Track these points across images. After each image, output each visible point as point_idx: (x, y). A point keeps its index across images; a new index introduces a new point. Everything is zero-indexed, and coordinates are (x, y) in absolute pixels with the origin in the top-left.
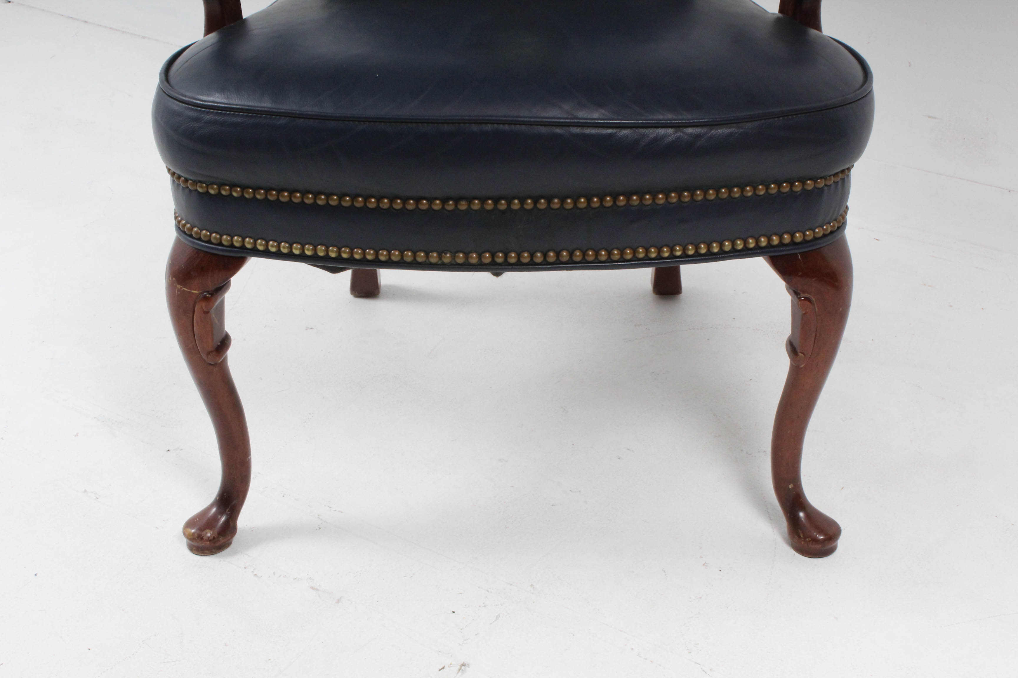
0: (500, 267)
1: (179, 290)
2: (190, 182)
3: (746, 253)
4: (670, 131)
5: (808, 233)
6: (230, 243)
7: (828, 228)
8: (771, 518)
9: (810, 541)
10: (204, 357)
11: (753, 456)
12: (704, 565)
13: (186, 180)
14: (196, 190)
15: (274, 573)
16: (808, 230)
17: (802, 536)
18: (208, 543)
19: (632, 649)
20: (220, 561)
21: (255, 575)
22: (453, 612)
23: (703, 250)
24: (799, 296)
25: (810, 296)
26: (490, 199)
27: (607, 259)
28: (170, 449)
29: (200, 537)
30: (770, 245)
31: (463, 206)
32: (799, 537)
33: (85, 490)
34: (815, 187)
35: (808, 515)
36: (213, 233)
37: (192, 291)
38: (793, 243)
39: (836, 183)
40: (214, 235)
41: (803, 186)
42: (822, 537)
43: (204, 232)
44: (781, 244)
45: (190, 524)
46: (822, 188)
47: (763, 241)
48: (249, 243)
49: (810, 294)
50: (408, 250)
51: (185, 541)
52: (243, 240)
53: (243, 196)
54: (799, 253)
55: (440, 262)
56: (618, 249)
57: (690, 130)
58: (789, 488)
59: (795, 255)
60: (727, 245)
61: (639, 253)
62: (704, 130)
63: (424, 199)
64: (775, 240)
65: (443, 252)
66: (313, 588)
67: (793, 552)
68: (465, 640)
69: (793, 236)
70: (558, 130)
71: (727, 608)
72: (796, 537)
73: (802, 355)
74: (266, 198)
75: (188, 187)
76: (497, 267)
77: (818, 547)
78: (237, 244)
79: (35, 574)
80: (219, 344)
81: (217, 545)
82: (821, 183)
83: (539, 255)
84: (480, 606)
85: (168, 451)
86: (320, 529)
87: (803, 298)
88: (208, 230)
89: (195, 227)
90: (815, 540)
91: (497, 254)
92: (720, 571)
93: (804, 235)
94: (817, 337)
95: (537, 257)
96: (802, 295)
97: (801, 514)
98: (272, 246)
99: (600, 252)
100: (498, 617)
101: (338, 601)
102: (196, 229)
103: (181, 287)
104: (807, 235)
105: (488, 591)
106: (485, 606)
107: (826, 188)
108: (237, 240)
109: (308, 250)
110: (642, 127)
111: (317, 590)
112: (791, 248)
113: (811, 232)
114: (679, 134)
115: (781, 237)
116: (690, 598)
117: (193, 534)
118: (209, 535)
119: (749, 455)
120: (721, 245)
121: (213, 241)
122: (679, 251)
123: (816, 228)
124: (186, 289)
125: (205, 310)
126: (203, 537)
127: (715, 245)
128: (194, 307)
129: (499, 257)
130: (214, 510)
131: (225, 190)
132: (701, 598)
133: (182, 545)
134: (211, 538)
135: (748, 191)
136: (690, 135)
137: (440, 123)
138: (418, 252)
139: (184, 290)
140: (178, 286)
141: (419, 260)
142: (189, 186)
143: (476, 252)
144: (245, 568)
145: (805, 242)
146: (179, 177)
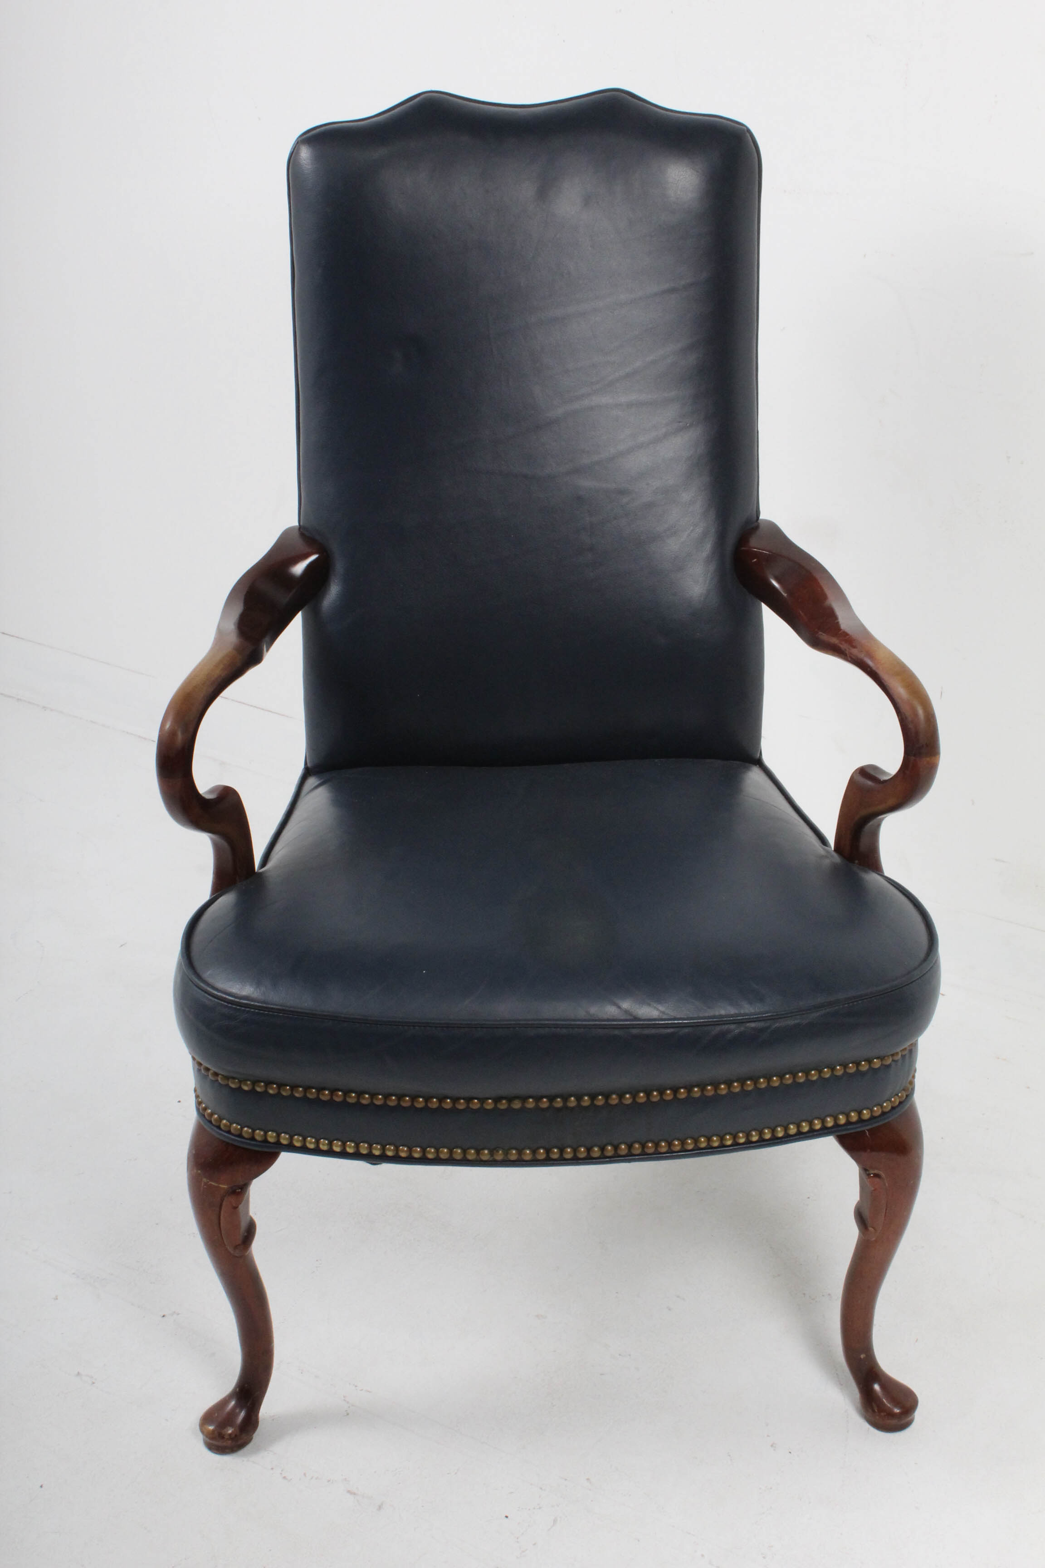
0: (556, 1162)
1: (206, 1184)
2: (220, 1076)
3: (813, 1134)
4: (733, 1027)
5: (875, 1109)
6: (263, 1138)
7: (896, 1100)
8: (841, 1384)
9: (885, 1416)
10: (231, 1250)
11: (816, 1301)
12: (772, 1446)
13: (216, 1074)
14: (227, 1085)
15: (305, 1474)
16: (875, 1106)
17: (876, 1411)
18: (230, 1442)
19: (703, 1556)
20: (243, 1461)
21: (284, 1478)
22: (507, 1517)
23: (768, 1135)
24: (868, 1173)
25: (881, 1173)
26: (545, 1097)
27: (668, 1150)
28: (165, 1313)
29: (221, 1436)
30: (836, 1125)
31: (517, 1105)
32: (873, 1411)
33: (78, 1373)
34: (882, 1065)
35: (882, 1387)
36: (245, 1127)
37: (221, 1186)
38: (861, 1121)
39: (903, 1057)
40: (246, 1129)
41: (870, 1066)
42: (898, 1411)
43: (234, 1125)
44: (849, 1123)
45: (208, 1418)
46: (890, 1064)
47: (830, 1122)
48: (285, 1139)
49: (880, 1171)
50: (457, 1147)
51: (201, 1437)
52: (278, 1135)
53: (279, 1094)
54: (868, 1130)
55: (491, 1159)
56: (678, 1139)
57: (753, 1025)
58: (861, 1358)
59: (864, 1131)
60: (793, 1129)
61: (701, 1142)
62: (768, 1024)
63: (476, 1099)
64: (842, 1119)
65: (495, 1149)
66: (349, 1492)
67: (867, 1426)
68: (523, 1552)
69: (860, 1113)
70: (617, 1032)
71: (801, 1500)
72: (870, 1410)
73: (873, 1229)
74: (305, 1096)
75: (217, 1080)
76: (552, 1162)
77: (894, 1422)
78: (271, 1140)
79: (40, 1485)
80: (246, 1234)
81: (239, 1443)
82: (889, 1061)
83: (596, 1149)
84: (534, 1508)
85: (164, 1316)
86: (348, 1414)
87: (872, 1175)
88: (238, 1124)
89: (224, 1119)
90: (891, 1415)
91: (553, 1150)
92: (790, 1453)
93: (872, 1111)
94: (887, 1211)
95: (594, 1151)
96: (872, 1172)
97: (877, 1387)
98: (311, 1143)
99: (660, 1144)
100: (555, 1521)
101: (380, 1507)
102: (224, 1121)
103: (208, 1180)
104: (875, 1111)
105: (541, 1489)
106: (540, 1508)
107: (893, 1063)
108: (271, 1136)
109: (350, 1147)
110: (705, 1026)
111: (354, 1494)
112: (859, 1125)
113: (879, 1107)
114: (742, 1029)
115: (848, 1116)
116: (760, 1489)
117: (213, 1431)
118: (230, 1432)
119: (812, 1299)
120: (786, 1128)
121: (245, 1135)
122: (743, 1137)
123: (884, 1102)
124: (213, 1184)
125: (234, 1205)
126: (224, 1435)
127: (779, 1129)
128: (222, 1201)
129: (554, 1153)
130: (233, 1403)
131: (260, 1087)
132: (771, 1488)
133: (198, 1443)
134: (233, 1436)
135: (813, 1075)
136: (753, 1028)
137: (494, 1028)
138: (468, 1149)
139: (211, 1184)
140: (205, 1180)
141: (470, 1157)
142: (219, 1079)
143: (529, 1148)
144: (272, 1469)
145: (873, 1118)
146: (207, 1069)
